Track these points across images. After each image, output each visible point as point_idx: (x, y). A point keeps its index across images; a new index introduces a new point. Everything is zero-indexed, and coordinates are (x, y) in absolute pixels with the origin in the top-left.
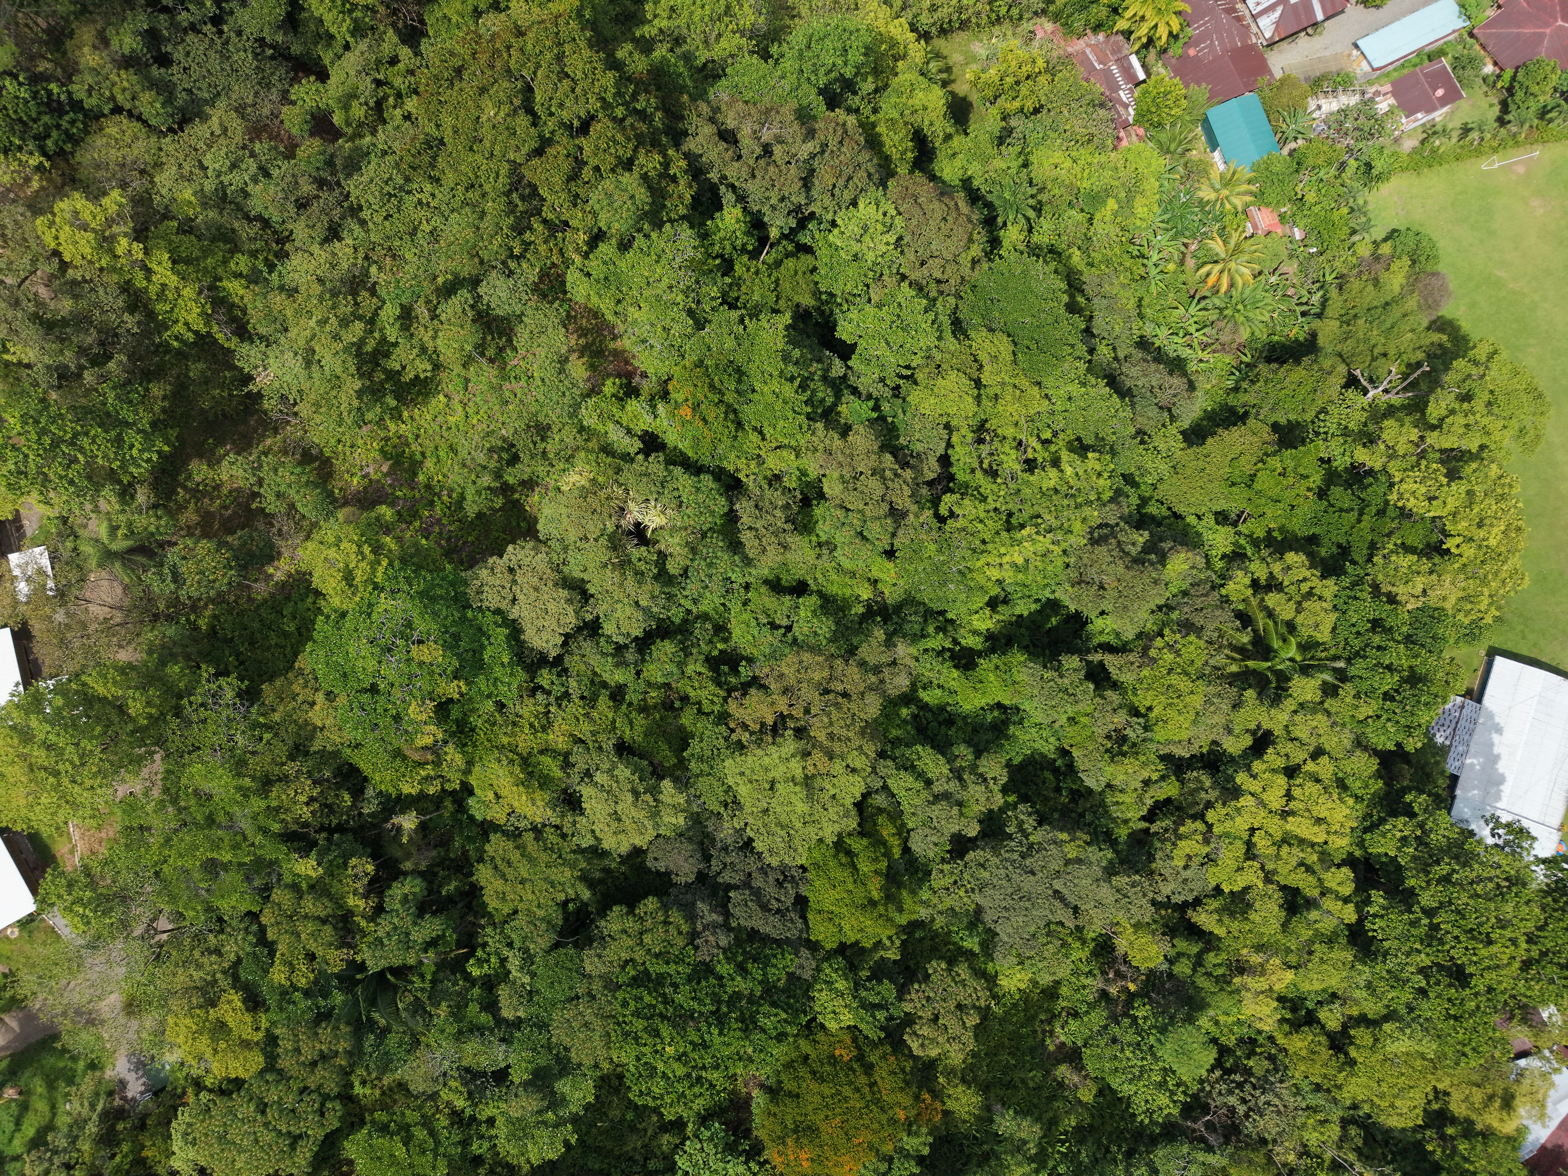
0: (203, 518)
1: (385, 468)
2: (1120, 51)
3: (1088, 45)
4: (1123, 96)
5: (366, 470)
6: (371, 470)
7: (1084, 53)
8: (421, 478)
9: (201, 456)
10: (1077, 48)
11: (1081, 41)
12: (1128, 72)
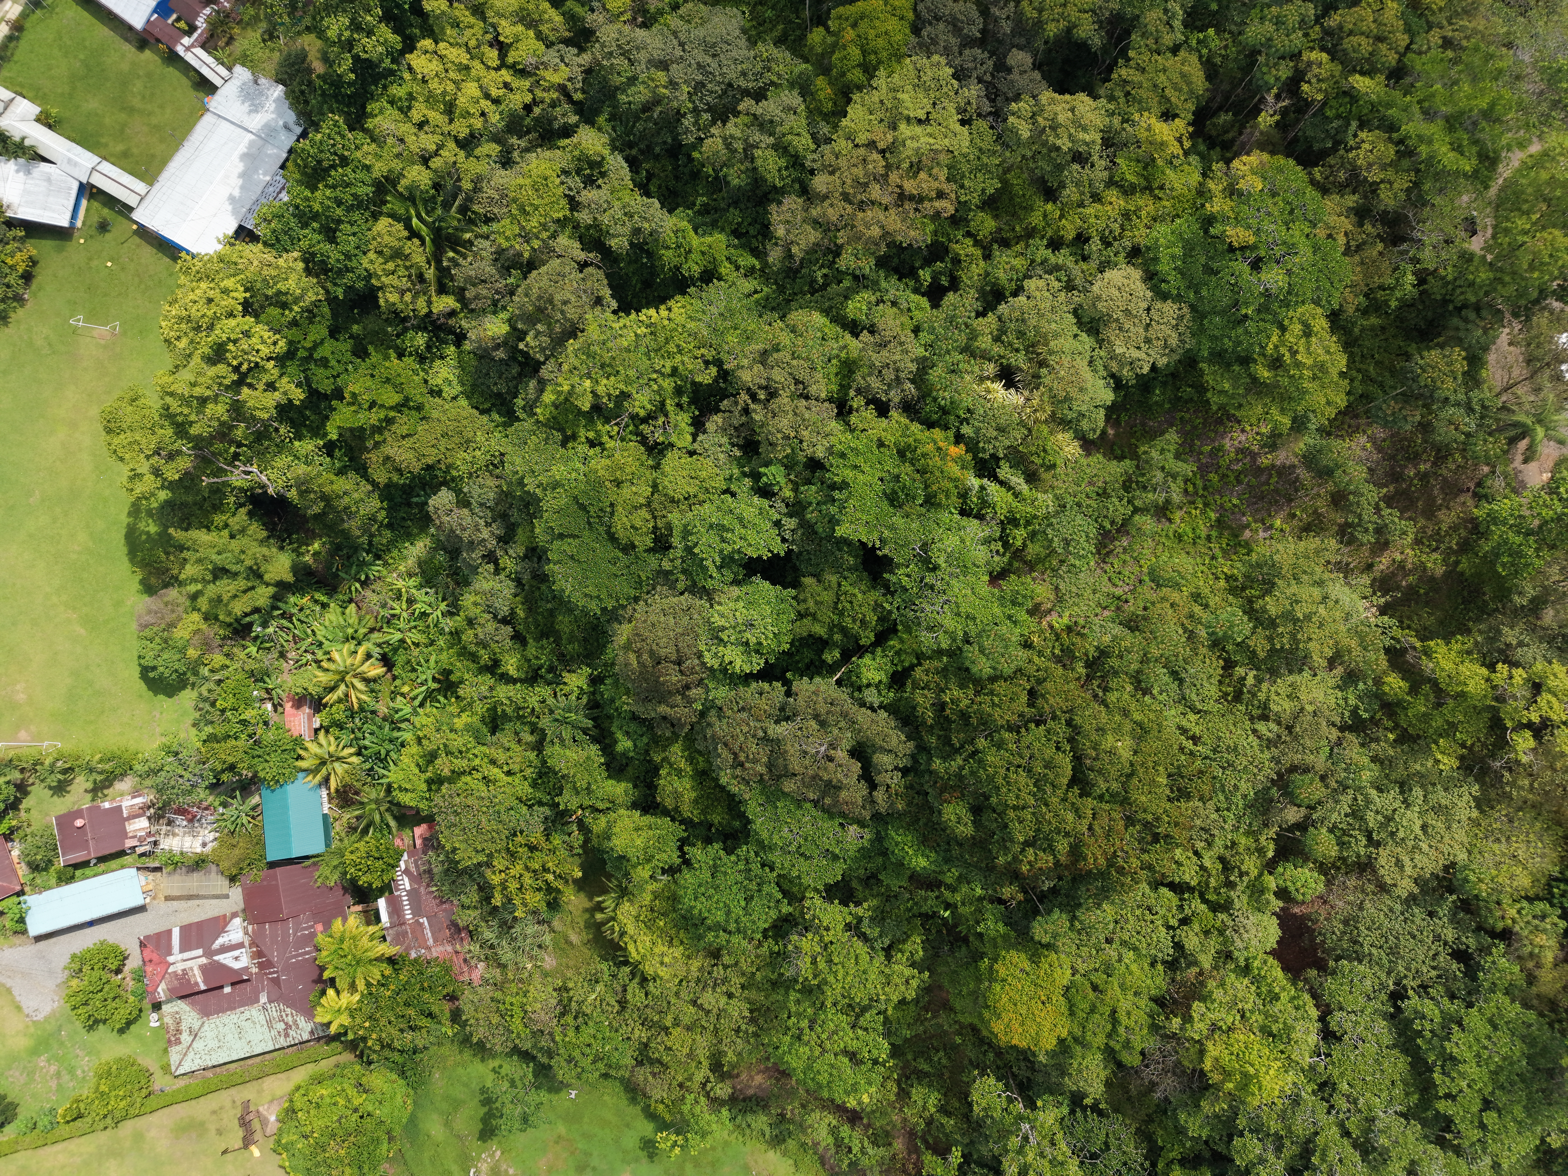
0: (1433, 515)
1: (1247, 534)
2: (398, 934)
3: (428, 948)
4: (406, 883)
5: (1267, 535)
6: (1261, 534)
7: (435, 940)
8: (1213, 516)
9: (1432, 579)
10: (441, 949)
11: (435, 955)
12: (395, 909)
